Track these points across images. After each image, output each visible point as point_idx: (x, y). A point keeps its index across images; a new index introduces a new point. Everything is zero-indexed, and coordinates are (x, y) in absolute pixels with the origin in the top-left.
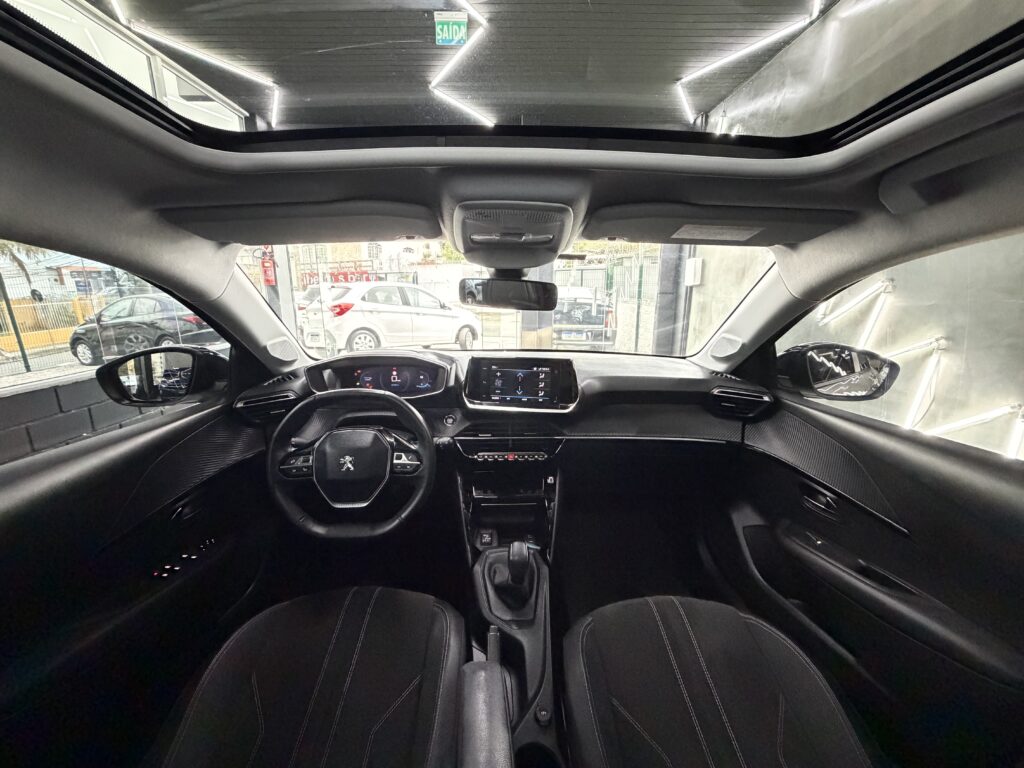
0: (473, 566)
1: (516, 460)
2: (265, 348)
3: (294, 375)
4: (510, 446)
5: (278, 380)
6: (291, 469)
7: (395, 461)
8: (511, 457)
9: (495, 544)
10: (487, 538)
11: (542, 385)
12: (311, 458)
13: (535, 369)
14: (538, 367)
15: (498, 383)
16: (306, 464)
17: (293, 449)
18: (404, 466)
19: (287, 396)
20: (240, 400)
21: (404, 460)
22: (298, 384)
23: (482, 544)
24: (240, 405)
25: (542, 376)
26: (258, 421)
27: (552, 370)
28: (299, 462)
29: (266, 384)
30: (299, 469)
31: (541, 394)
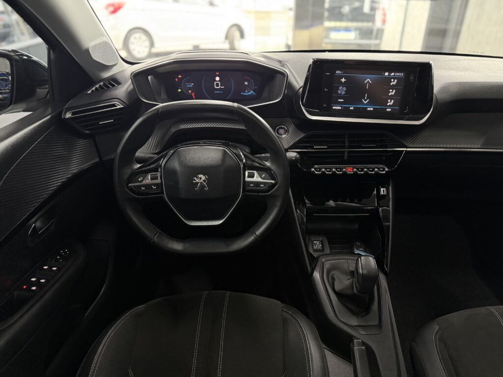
0: (312, 273)
1: (355, 173)
2: (87, 51)
4: (346, 157)
6: (140, 187)
7: (247, 179)
8: (350, 170)
9: (327, 251)
10: (317, 245)
11: (392, 93)
12: (159, 174)
13: (387, 74)
14: (390, 72)
15: (342, 90)
17: (139, 165)
18: (257, 184)
19: (114, 105)
20: (68, 110)
21: (257, 178)
23: (315, 251)
24: (68, 115)
25: (394, 82)
26: (87, 132)
27: (407, 77)
28: (148, 180)
29: (89, 92)
31: (391, 102)
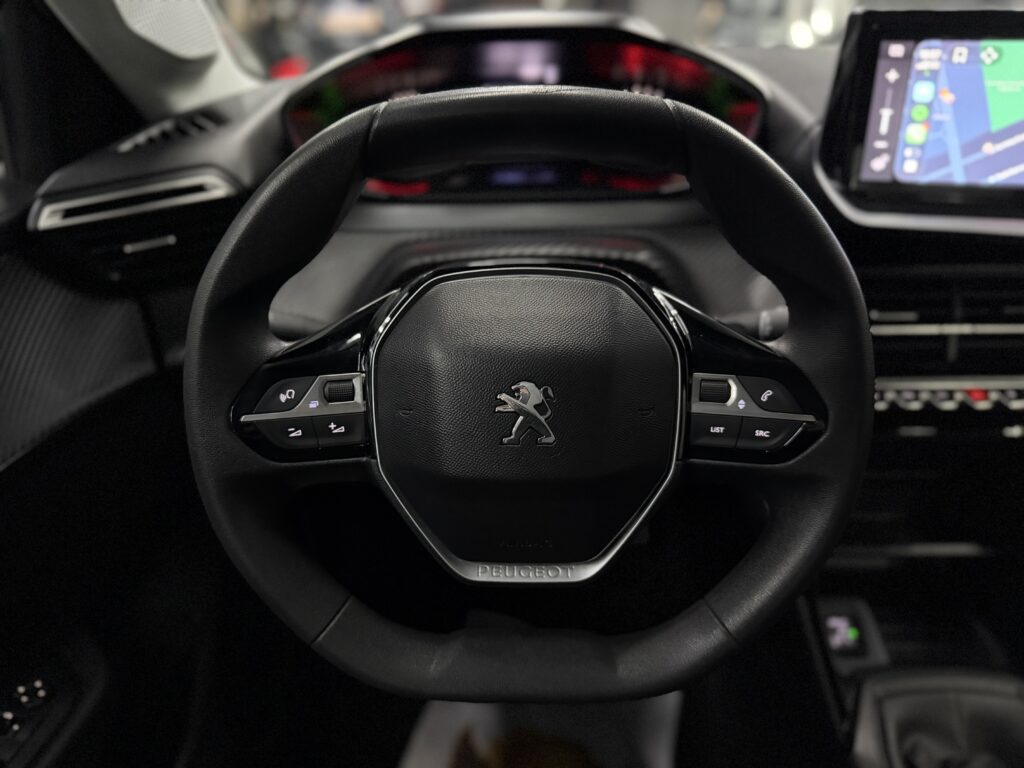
3: (213, 118)
5: (165, 135)
16: (338, 408)
22: (230, 146)
30: (314, 425)
